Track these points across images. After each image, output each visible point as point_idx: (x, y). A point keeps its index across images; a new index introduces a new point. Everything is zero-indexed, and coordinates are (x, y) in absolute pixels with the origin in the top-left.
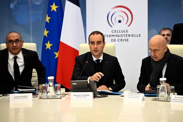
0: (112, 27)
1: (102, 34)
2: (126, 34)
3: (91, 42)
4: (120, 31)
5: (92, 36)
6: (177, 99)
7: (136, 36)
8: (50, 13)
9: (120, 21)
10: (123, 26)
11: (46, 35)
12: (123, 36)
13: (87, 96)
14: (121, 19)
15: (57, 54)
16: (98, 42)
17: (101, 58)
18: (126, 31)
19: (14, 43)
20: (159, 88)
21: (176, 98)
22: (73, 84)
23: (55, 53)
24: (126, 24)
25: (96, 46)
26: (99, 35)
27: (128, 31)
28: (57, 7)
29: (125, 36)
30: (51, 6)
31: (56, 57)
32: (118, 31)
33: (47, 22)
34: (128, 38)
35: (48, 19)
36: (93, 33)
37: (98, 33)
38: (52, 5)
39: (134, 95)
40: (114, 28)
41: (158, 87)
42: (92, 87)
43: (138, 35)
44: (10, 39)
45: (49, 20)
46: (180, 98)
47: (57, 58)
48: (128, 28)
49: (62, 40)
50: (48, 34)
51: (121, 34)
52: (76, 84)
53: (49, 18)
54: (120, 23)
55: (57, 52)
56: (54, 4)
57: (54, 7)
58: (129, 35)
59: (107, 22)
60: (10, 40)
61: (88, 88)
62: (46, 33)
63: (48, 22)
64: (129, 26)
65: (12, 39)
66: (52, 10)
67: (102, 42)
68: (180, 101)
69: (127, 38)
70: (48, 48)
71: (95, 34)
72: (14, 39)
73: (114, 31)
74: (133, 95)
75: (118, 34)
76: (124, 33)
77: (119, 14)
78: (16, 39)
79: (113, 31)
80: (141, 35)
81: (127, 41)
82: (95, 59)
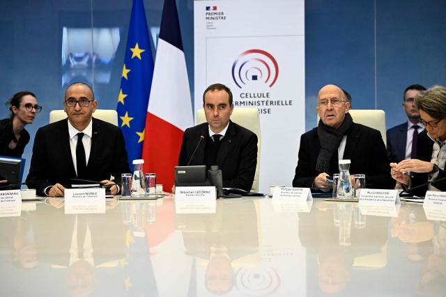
0: (240, 87)
1: (227, 90)
2: (265, 99)
3: (208, 105)
4: (256, 95)
5: (210, 93)
6: (372, 195)
7: (284, 103)
8: (129, 61)
9: (255, 78)
10: (260, 86)
11: (123, 102)
12: (261, 103)
13: (205, 194)
14: (256, 73)
15: (141, 135)
16: (221, 105)
17: (223, 133)
18: (265, 95)
19: (78, 104)
20: (337, 179)
21: (369, 194)
22: (179, 172)
23: (139, 134)
24: (266, 82)
25: (216, 113)
26: (223, 92)
27: (270, 95)
28: (142, 51)
29: (265, 103)
30: (132, 49)
31: (140, 140)
32: (252, 95)
33: (124, 77)
34: (269, 107)
35: (125, 72)
36: (212, 88)
37: (220, 87)
38: (134, 47)
39: (292, 191)
40: (245, 89)
41: (335, 177)
42: (214, 177)
43: (288, 103)
44: (70, 96)
45: (128, 74)
46: (378, 193)
47: (142, 142)
48: (269, 90)
49: (151, 109)
50: (125, 99)
51: (257, 99)
52: (184, 172)
53: (128, 71)
54: (254, 81)
55: (142, 132)
56: (137, 46)
57: (137, 52)
58: (271, 103)
59: (232, 78)
60: (70, 98)
61: (206, 180)
62: (122, 97)
63: (126, 77)
64: (271, 86)
65: (73, 96)
66: (133, 56)
67: (228, 104)
68: (376, 199)
69: (267, 107)
70: (126, 125)
71: (216, 90)
72: (77, 96)
73: (245, 96)
74: (289, 191)
75: (252, 100)
76: (262, 99)
77: (254, 64)
78: (82, 98)
79: (243, 96)
80: (292, 103)
81: (267, 114)
82: (211, 133)
